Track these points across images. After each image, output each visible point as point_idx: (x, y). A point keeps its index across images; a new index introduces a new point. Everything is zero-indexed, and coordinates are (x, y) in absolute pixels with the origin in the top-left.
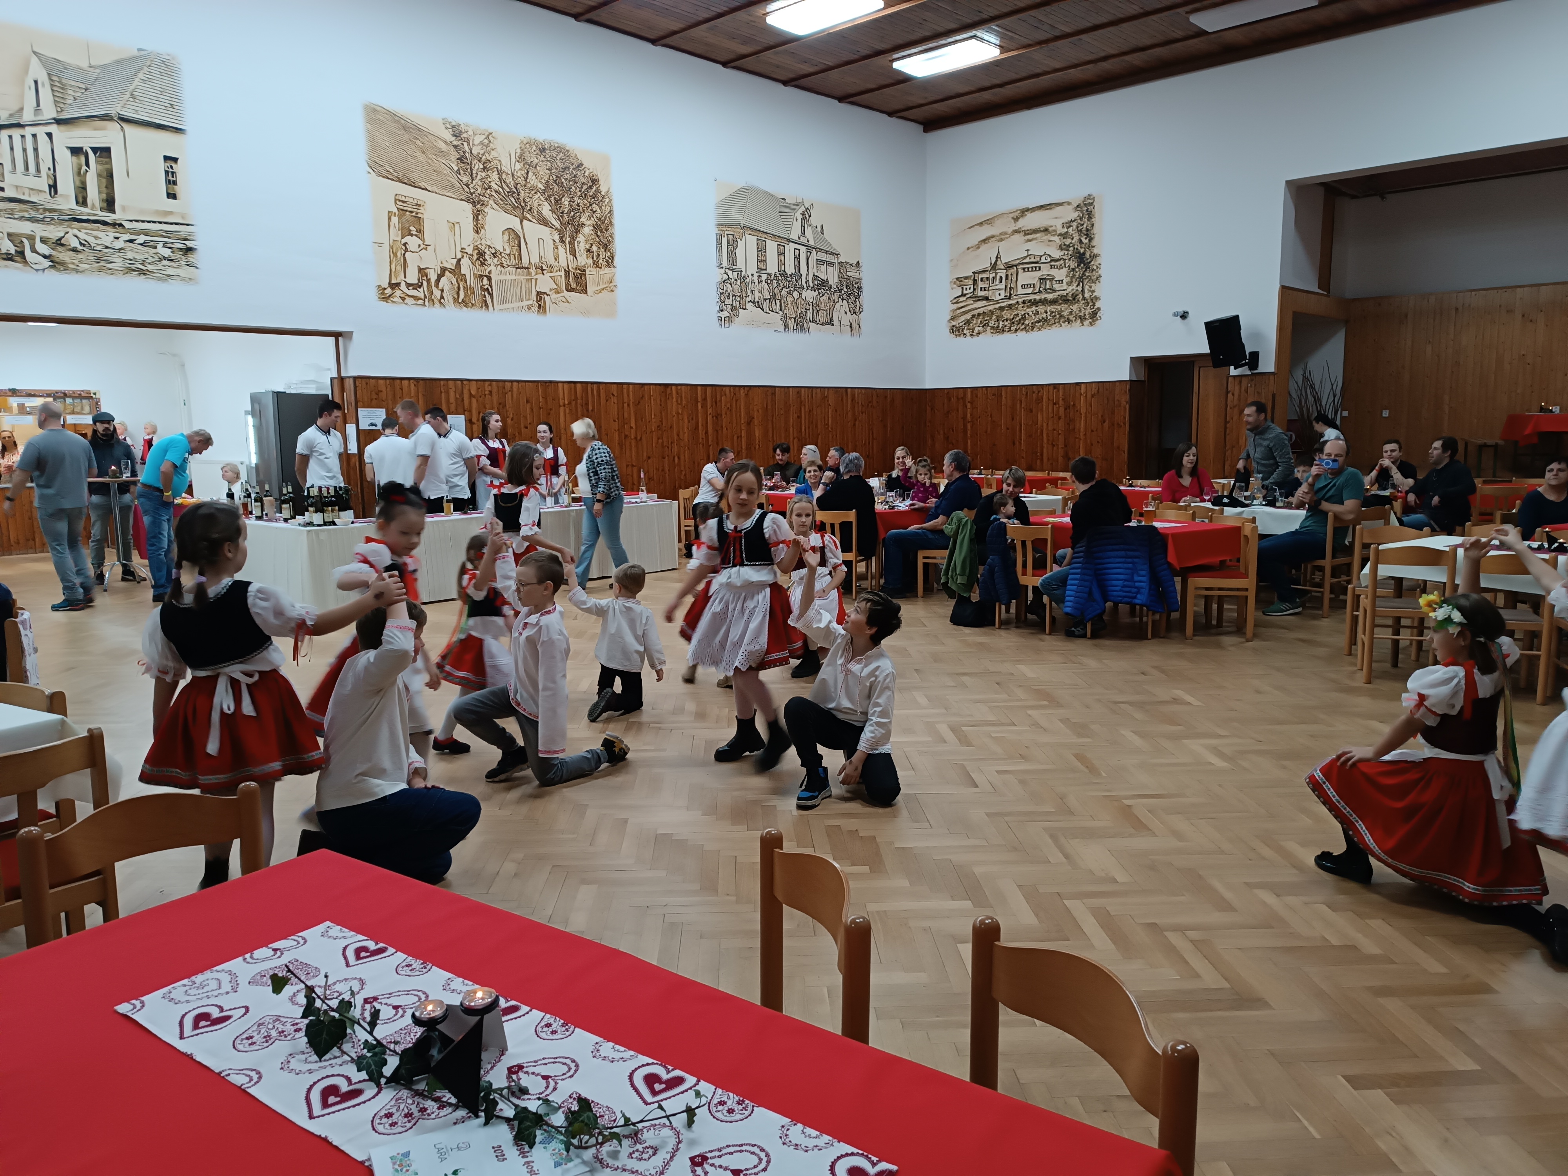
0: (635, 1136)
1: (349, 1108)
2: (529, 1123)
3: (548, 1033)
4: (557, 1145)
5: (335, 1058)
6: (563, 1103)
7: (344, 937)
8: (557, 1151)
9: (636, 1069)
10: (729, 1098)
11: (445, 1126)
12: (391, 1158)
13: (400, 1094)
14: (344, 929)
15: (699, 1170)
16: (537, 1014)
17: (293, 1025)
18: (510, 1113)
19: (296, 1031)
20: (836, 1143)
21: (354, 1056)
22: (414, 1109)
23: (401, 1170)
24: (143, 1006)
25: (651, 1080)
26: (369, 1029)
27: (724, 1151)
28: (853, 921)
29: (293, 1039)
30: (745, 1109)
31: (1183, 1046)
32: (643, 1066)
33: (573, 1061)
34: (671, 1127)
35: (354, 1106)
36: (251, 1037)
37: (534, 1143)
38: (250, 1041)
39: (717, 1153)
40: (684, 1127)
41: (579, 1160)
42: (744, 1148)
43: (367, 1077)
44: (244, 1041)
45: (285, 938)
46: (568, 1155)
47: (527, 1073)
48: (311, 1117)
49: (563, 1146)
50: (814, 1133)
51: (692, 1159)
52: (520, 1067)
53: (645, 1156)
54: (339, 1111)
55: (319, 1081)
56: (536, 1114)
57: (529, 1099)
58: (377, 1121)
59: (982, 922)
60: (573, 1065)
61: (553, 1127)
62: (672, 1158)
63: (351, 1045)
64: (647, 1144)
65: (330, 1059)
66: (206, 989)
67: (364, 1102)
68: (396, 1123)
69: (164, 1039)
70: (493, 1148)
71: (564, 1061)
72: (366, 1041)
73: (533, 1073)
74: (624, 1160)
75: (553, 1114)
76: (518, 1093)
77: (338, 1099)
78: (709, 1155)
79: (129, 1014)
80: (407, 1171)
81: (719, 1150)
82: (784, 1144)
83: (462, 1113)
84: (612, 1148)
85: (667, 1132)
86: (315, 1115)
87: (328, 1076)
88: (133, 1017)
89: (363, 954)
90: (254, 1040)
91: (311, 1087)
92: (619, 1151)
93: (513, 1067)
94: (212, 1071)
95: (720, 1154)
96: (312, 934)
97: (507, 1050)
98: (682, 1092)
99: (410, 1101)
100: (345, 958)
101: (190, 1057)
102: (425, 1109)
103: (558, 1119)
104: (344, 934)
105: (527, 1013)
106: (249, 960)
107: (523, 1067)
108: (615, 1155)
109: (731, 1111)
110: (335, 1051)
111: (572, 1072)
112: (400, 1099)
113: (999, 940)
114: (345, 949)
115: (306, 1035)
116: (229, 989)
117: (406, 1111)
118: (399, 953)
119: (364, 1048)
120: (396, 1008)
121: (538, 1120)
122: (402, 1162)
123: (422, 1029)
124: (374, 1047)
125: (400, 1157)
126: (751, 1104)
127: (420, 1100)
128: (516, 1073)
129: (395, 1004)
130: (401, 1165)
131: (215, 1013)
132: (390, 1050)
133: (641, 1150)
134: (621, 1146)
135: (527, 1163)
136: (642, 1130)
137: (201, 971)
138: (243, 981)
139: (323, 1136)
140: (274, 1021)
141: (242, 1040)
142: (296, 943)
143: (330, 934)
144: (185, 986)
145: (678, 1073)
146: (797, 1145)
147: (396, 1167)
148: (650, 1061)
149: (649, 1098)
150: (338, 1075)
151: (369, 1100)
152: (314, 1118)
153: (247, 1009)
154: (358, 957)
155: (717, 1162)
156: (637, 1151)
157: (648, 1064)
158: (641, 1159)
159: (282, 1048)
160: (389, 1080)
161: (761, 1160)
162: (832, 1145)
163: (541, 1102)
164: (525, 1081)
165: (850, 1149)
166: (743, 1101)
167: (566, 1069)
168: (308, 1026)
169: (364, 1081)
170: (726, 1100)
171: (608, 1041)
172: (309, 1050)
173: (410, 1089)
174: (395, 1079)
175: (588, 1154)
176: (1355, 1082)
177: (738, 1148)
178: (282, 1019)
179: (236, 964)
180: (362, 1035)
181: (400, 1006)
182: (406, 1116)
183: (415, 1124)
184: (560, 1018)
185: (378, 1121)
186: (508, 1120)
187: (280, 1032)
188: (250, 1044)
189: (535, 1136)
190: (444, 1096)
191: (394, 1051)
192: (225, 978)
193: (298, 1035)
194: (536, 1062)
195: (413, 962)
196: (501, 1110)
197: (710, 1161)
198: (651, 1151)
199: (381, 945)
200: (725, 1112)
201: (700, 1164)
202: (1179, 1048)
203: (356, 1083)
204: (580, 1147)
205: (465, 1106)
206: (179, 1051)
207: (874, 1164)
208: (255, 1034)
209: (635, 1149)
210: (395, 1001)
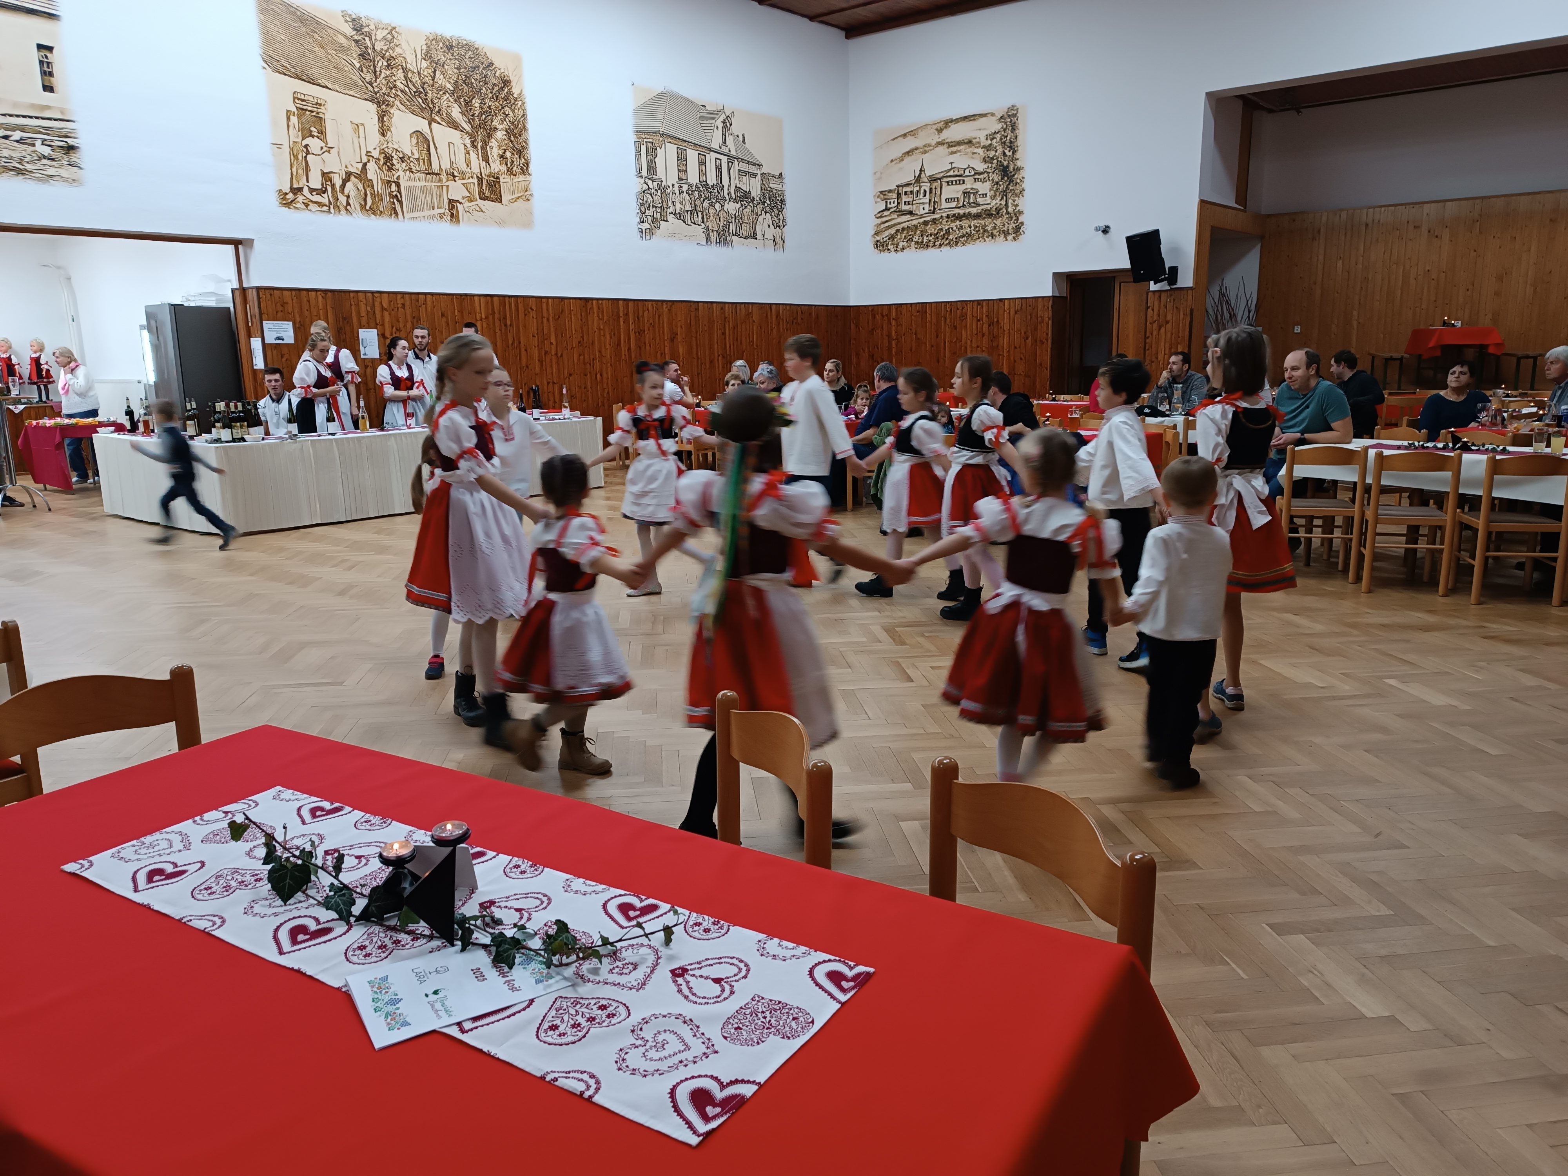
0: (614, 955)
1: (320, 944)
2: (507, 946)
3: (518, 873)
4: (536, 966)
5: (300, 902)
6: (539, 930)
7: (297, 799)
8: (537, 970)
9: (609, 900)
10: (704, 919)
11: (420, 954)
12: (369, 982)
13: (372, 929)
14: (296, 793)
15: (680, 980)
16: (504, 859)
17: (253, 876)
18: (487, 940)
19: (256, 880)
20: (813, 953)
21: (320, 899)
22: (387, 941)
23: (381, 992)
24: (91, 865)
25: (625, 908)
26: (334, 874)
27: (703, 964)
28: (815, 765)
29: (254, 887)
30: (721, 928)
31: (1141, 856)
32: (616, 897)
33: (545, 895)
34: (650, 946)
35: (325, 942)
36: (210, 888)
37: (514, 963)
38: (209, 891)
39: (697, 966)
40: (662, 946)
41: (560, 977)
42: (723, 960)
43: (336, 916)
44: (203, 892)
45: (235, 802)
46: (548, 973)
47: (499, 907)
48: (281, 953)
49: (543, 966)
50: (791, 945)
51: (673, 972)
52: (492, 903)
53: (625, 971)
54: (310, 947)
55: (285, 922)
56: (513, 938)
57: (504, 929)
58: (350, 953)
59: (940, 762)
60: (545, 899)
61: (530, 949)
62: (652, 971)
63: (316, 890)
64: (627, 961)
65: (295, 903)
66: (156, 848)
67: (335, 938)
68: (370, 954)
69: (117, 892)
70: (472, 970)
71: (536, 896)
72: (332, 884)
73: (506, 907)
74: (604, 974)
75: (529, 940)
76: (491, 924)
77: (308, 937)
78: (689, 967)
79: (78, 872)
80: (387, 992)
81: (699, 963)
82: (762, 955)
83: (436, 943)
84: (592, 966)
85: (644, 951)
86: (285, 951)
87: (294, 918)
88: (82, 874)
89: (318, 813)
90: (213, 890)
91: (278, 928)
92: (600, 968)
93: (484, 903)
94: (173, 918)
95: (700, 966)
96: (264, 798)
97: (477, 889)
98: (658, 917)
99: (384, 935)
100: (301, 817)
101: (148, 908)
102: (399, 942)
103: (536, 943)
104: (297, 797)
105: (494, 857)
106: (199, 821)
107: (495, 902)
108: (596, 971)
109: (707, 931)
110: (300, 895)
111: (544, 905)
112: (372, 933)
113: (958, 779)
114: (299, 809)
115: (269, 881)
116: (181, 848)
117: (380, 943)
118: (355, 811)
119: (330, 891)
120: (359, 857)
121: (516, 944)
122: (380, 985)
123: (391, 868)
124: (341, 889)
125: (378, 981)
126: (726, 925)
127: (393, 934)
128: (489, 907)
129: (356, 855)
130: (377, 988)
131: (170, 869)
132: (356, 892)
133: (622, 966)
134: (601, 963)
135: (509, 981)
136: (620, 950)
137: (151, 832)
138: (195, 840)
139: (296, 968)
140: (233, 873)
141: (201, 890)
142: (247, 806)
143: (282, 797)
144: (134, 846)
145: (651, 901)
146: (774, 956)
147: (375, 989)
148: (623, 892)
149: (625, 923)
150: (305, 916)
151: (340, 936)
152: (285, 954)
153: (203, 864)
154: (314, 816)
155: (697, 973)
156: (617, 967)
157: (621, 895)
158: (621, 974)
159: (243, 896)
160: (358, 919)
161: (740, 970)
162: (809, 954)
163: (516, 929)
164: (498, 913)
165: (827, 957)
166: (718, 922)
167: (538, 902)
168: (270, 872)
169: (333, 920)
170: (701, 921)
171: (579, 877)
172: (272, 897)
173: (382, 925)
174: (365, 917)
175: (569, 972)
176: (1279, 929)
177: (718, 961)
178: (240, 871)
179: (186, 826)
180: (326, 879)
181: (363, 856)
182: (379, 948)
183: (390, 954)
184: (529, 860)
185: (352, 953)
186: (485, 947)
187: (239, 883)
188: (209, 894)
189: (514, 957)
190: (418, 930)
191: (362, 894)
192: (176, 839)
193: (259, 884)
194: (506, 897)
195: (371, 818)
196: (477, 938)
197: (690, 972)
198: (631, 967)
199: (336, 805)
200: (701, 931)
201: (681, 975)
202: (1137, 857)
203: (324, 923)
204: (561, 965)
205: (442, 936)
206: (135, 902)
207: (851, 968)
208: (213, 885)
209: (615, 966)
210: (358, 852)
